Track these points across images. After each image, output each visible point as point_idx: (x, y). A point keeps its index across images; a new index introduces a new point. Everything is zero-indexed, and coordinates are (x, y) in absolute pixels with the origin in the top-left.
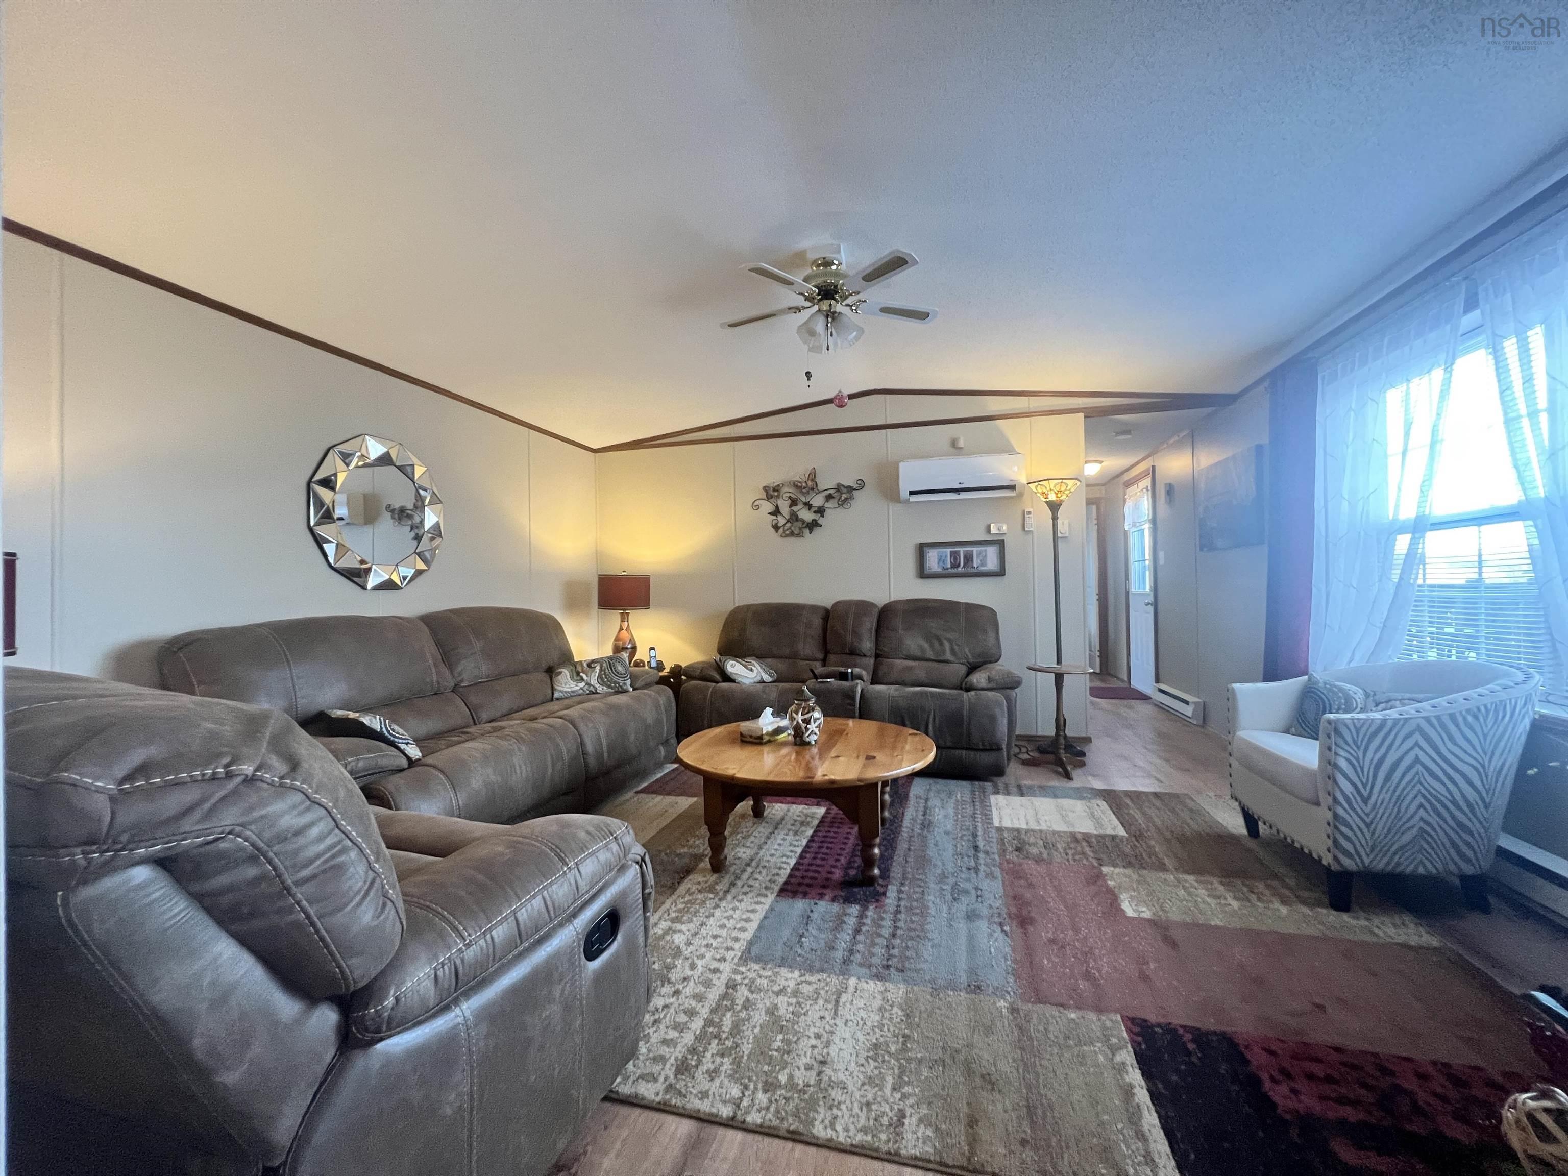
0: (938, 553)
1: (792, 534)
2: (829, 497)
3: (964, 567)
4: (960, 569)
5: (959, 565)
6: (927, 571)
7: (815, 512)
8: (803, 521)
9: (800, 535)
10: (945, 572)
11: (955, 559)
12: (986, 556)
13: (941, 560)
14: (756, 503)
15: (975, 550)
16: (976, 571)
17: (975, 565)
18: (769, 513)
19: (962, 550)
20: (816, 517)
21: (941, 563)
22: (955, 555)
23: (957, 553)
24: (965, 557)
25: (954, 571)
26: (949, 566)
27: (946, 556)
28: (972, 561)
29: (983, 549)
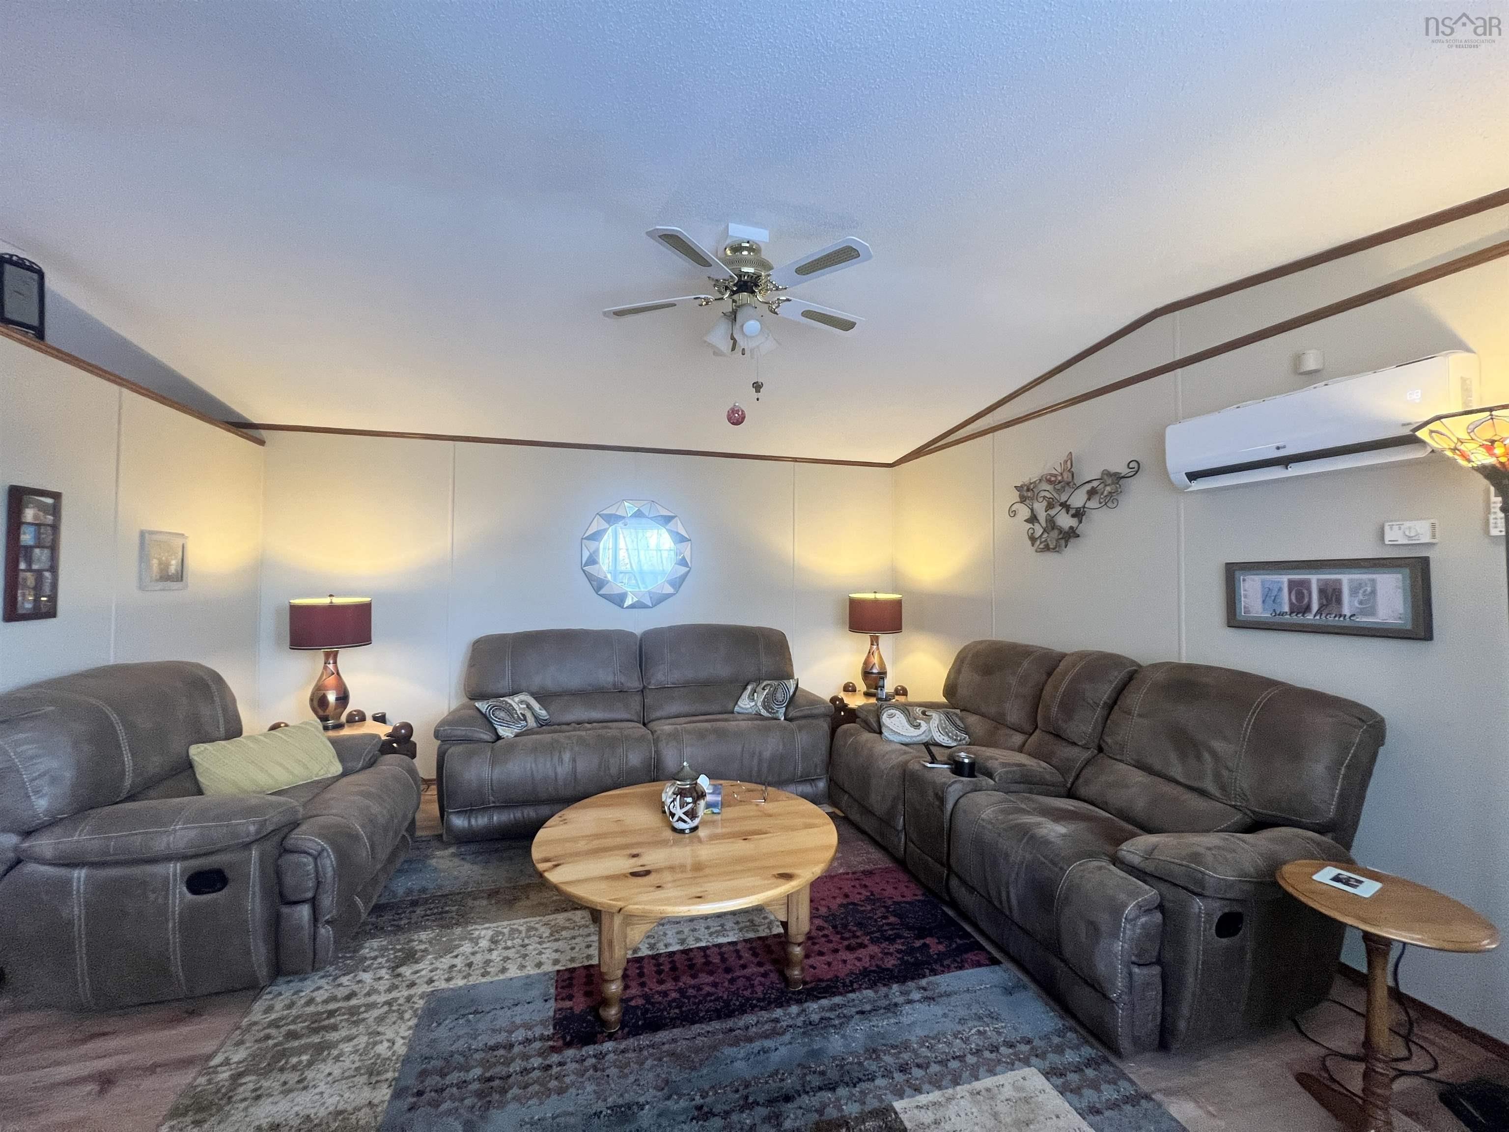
0: (1263, 582)
1: (1047, 548)
2: (1092, 493)
3: (1319, 612)
4: (1310, 617)
5: (1308, 609)
6: (1242, 614)
7: (1073, 516)
8: (1061, 530)
9: (1056, 549)
10: (1278, 619)
11: (1300, 596)
12: (1373, 592)
13: (1269, 596)
14: (1013, 508)
15: (1346, 579)
16: (1348, 623)
17: (1346, 611)
18: (1026, 521)
19: (1315, 579)
20: (1073, 522)
21: (1269, 601)
22: (1299, 589)
23: (1306, 584)
24: (1322, 592)
25: (1298, 619)
26: (1286, 608)
27: (1280, 590)
28: (1339, 601)
29: (1365, 577)
